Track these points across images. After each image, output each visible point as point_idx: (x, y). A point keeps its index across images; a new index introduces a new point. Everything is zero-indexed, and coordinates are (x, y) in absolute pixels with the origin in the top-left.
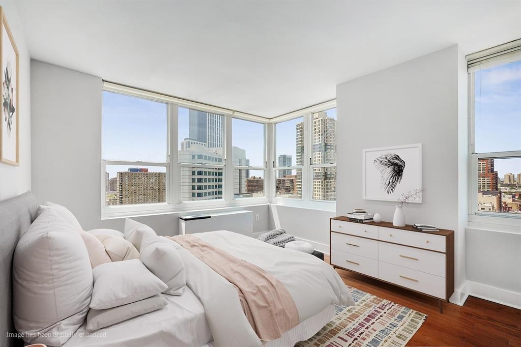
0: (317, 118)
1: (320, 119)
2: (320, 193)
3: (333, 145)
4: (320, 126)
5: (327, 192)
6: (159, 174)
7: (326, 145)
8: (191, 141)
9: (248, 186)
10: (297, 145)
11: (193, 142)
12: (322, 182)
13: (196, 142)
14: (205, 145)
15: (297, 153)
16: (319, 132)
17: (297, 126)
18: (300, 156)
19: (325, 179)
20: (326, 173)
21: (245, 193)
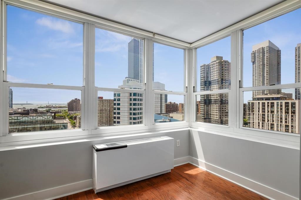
0: (215, 61)
1: (218, 61)
2: (218, 114)
3: (227, 79)
4: (218, 67)
5: (223, 113)
6: (109, 100)
7: (222, 79)
8: (129, 79)
9: (167, 108)
10: (201, 80)
11: (131, 79)
12: (219, 106)
13: (132, 79)
14: (138, 81)
15: (201, 86)
16: (217, 71)
17: (201, 67)
18: (203, 87)
19: (221, 104)
20: (222, 100)
21: (164, 113)
